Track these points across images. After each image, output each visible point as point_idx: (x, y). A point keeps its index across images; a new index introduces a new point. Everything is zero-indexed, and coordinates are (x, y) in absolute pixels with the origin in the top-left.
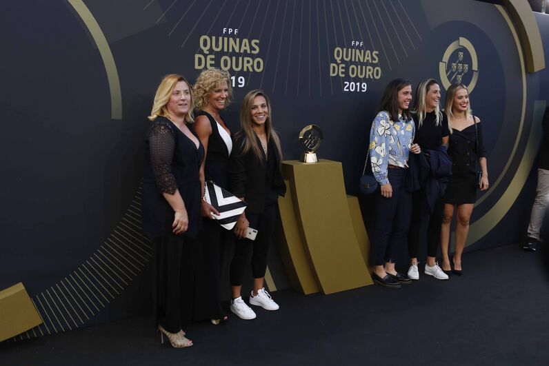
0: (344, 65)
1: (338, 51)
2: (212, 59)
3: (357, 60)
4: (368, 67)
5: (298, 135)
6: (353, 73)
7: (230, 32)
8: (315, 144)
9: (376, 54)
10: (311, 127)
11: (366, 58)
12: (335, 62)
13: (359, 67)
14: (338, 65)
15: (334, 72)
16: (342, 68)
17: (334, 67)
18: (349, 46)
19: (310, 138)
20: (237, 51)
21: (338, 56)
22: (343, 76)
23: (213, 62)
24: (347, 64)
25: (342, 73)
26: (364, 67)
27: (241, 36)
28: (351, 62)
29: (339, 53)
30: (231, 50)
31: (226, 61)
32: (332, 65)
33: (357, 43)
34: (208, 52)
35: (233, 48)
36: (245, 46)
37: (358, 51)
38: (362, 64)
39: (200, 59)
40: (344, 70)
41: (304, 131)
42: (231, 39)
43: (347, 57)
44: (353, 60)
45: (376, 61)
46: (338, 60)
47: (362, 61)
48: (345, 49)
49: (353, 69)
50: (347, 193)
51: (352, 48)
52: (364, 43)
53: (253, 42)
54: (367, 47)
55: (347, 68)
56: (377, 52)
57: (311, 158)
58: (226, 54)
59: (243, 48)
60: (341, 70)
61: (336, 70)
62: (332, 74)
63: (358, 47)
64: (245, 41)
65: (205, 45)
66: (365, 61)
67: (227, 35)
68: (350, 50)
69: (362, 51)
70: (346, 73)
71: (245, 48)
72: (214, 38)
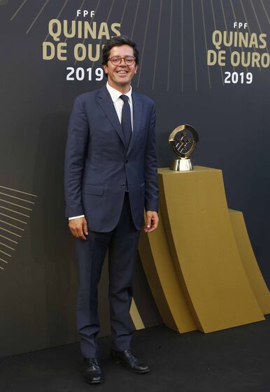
0: (224, 52)
1: (217, 35)
2: (63, 48)
3: (240, 45)
4: (254, 54)
5: (168, 137)
6: (235, 61)
7: (85, 14)
8: (188, 148)
9: (264, 38)
10: (183, 127)
11: (252, 43)
12: (213, 48)
13: (243, 53)
14: (217, 51)
15: (212, 61)
16: (222, 55)
17: (212, 55)
18: (231, 29)
19: (183, 141)
20: (94, 37)
21: (217, 40)
22: (224, 64)
23: (65, 51)
24: (228, 51)
25: (222, 61)
26: (249, 54)
27: (98, 19)
28: (233, 48)
29: (219, 37)
30: (86, 37)
31: (80, 50)
32: (210, 52)
33: (240, 25)
34: (58, 40)
35: (89, 32)
36: (104, 31)
37: (241, 34)
38: (247, 50)
39: (49, 48)
40: (224, 58)
41: (175, 132)
42: (86, 23)
43: (228, 42)
44: (236, 45)
45: (264, 47)
46: (217, 45)
47: (246, 46)
48: (225, 33)
49: (235, 56)
50: (229, 207)
51: (234, 30)
52: (249, 24)
53: (114, 25)
54: (253, 29)
55: (228, 56)
56: (265, 35)
57: (184, 165)
58: (80, 41)
59: (101, 34)
60: (220, 58)
61: (214, 58)
62: (209, 63)
63: (242, 30)
64: (104, 25)
65: (55, 30)
66: (250, 46)
67: (81, 18)
68: (231, 33)
69: (247, 34)
70: (227, 61)
71: (104, 34)
72: (65, 22)
